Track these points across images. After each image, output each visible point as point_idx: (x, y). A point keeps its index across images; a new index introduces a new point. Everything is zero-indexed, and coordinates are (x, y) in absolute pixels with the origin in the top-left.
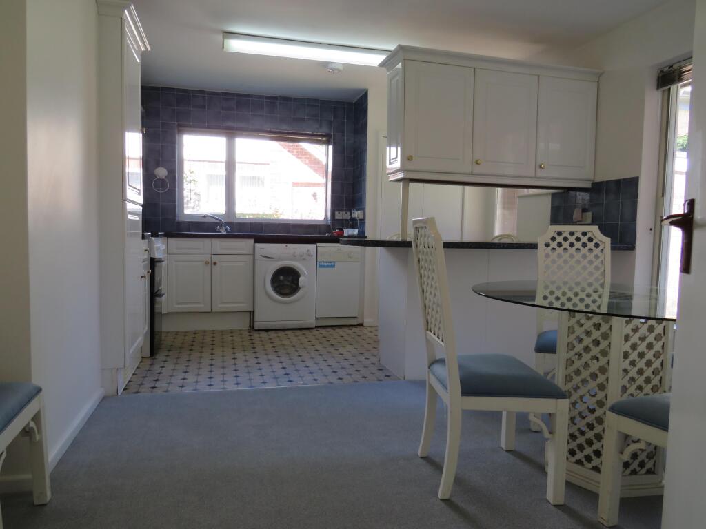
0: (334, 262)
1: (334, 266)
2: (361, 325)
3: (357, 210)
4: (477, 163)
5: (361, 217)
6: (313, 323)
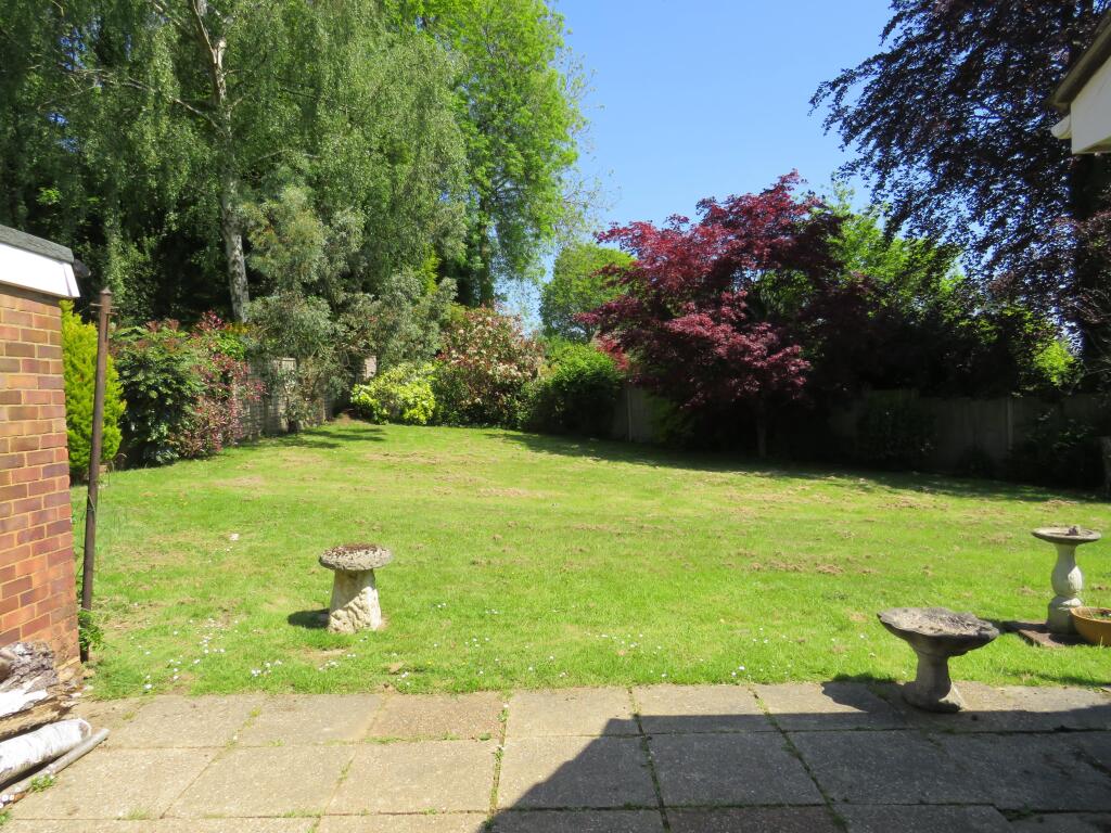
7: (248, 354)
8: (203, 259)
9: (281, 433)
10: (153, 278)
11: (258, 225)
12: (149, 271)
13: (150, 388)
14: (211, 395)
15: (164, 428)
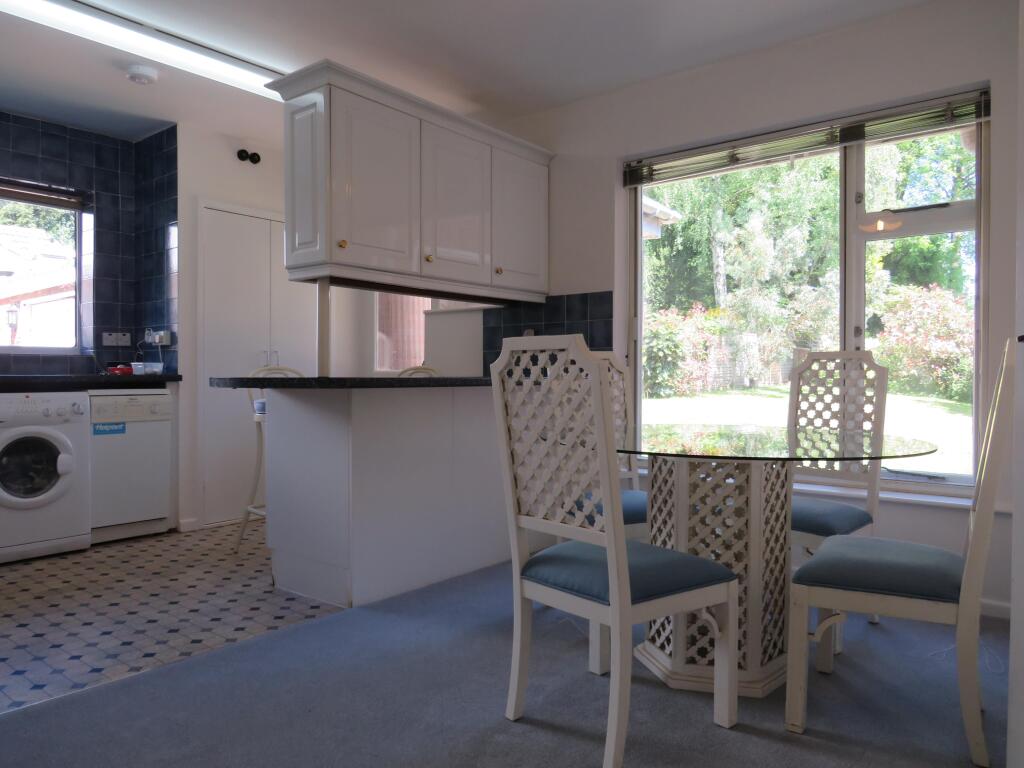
0: (124, 423)
1: (123, 431)
2: (173, 531)
3: (156, 329)
4: (428, 260)
5: (166, 342)
6: (87, 540)
7: (722, 331)
8: (698, 262)
9: (744, 388)
10: (665, 277)
11: (730, 245)
12: (663, 272)
13: (659, 350)
14: (695, 356)
15: (666, 375)
